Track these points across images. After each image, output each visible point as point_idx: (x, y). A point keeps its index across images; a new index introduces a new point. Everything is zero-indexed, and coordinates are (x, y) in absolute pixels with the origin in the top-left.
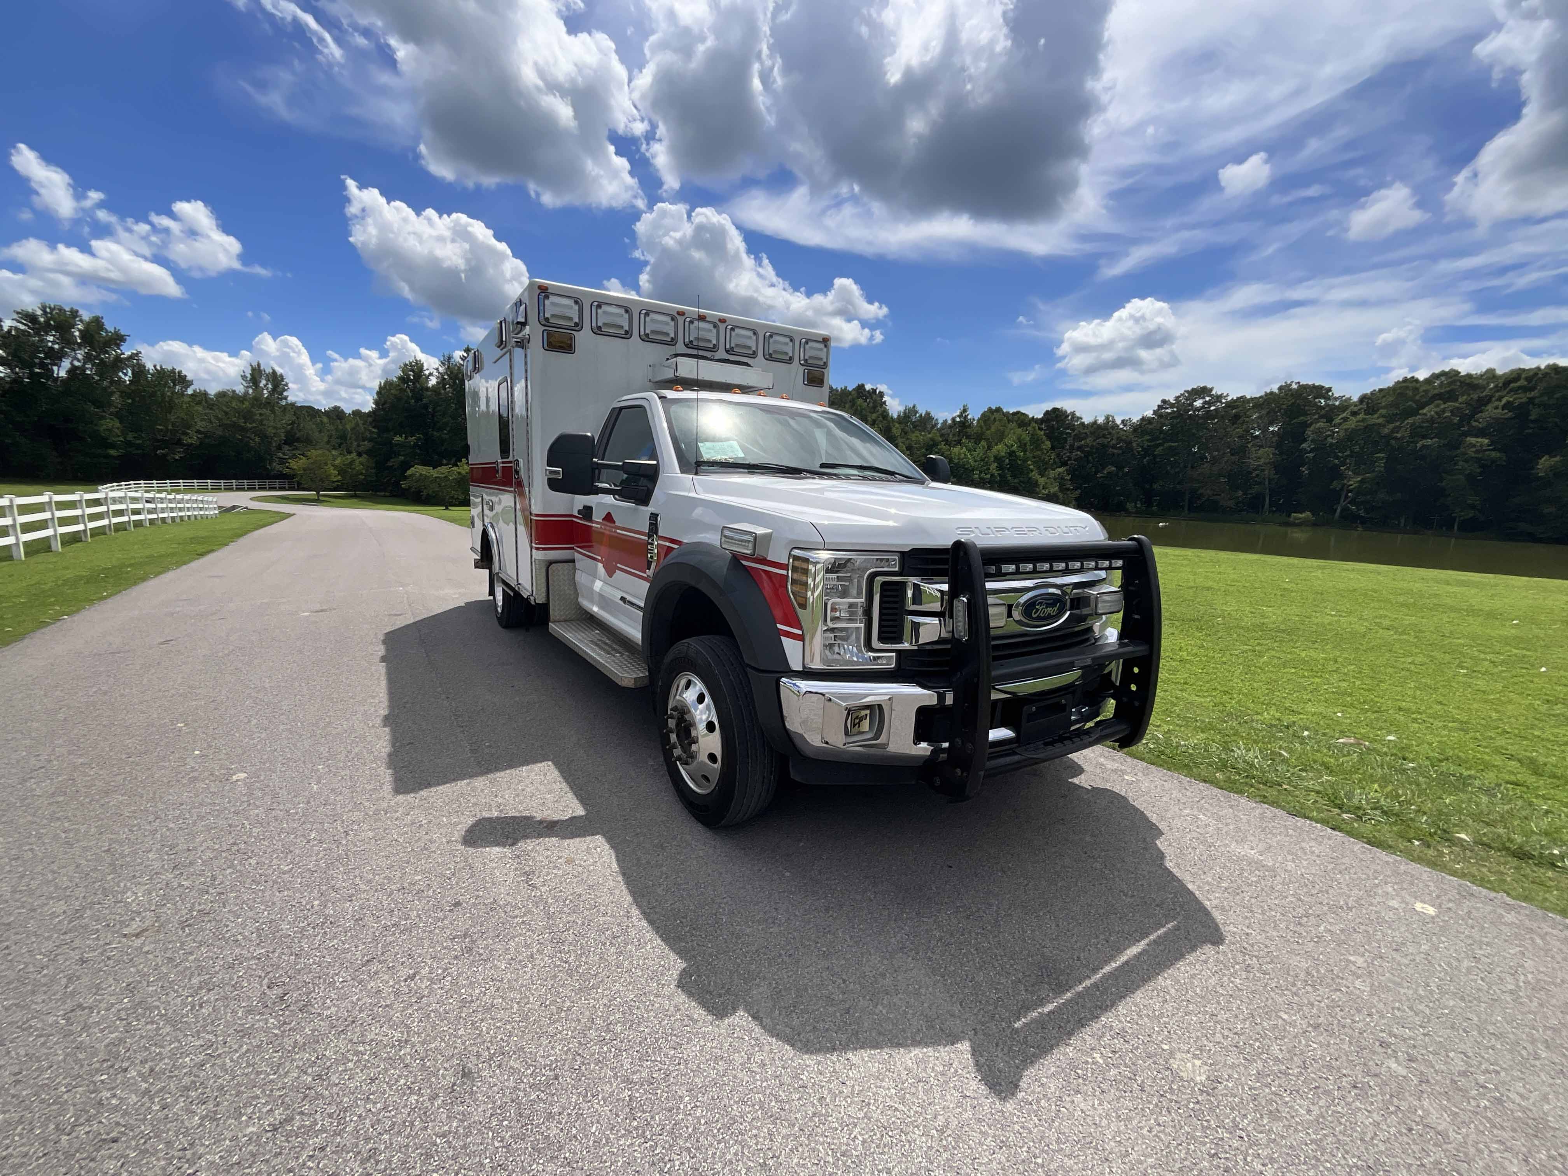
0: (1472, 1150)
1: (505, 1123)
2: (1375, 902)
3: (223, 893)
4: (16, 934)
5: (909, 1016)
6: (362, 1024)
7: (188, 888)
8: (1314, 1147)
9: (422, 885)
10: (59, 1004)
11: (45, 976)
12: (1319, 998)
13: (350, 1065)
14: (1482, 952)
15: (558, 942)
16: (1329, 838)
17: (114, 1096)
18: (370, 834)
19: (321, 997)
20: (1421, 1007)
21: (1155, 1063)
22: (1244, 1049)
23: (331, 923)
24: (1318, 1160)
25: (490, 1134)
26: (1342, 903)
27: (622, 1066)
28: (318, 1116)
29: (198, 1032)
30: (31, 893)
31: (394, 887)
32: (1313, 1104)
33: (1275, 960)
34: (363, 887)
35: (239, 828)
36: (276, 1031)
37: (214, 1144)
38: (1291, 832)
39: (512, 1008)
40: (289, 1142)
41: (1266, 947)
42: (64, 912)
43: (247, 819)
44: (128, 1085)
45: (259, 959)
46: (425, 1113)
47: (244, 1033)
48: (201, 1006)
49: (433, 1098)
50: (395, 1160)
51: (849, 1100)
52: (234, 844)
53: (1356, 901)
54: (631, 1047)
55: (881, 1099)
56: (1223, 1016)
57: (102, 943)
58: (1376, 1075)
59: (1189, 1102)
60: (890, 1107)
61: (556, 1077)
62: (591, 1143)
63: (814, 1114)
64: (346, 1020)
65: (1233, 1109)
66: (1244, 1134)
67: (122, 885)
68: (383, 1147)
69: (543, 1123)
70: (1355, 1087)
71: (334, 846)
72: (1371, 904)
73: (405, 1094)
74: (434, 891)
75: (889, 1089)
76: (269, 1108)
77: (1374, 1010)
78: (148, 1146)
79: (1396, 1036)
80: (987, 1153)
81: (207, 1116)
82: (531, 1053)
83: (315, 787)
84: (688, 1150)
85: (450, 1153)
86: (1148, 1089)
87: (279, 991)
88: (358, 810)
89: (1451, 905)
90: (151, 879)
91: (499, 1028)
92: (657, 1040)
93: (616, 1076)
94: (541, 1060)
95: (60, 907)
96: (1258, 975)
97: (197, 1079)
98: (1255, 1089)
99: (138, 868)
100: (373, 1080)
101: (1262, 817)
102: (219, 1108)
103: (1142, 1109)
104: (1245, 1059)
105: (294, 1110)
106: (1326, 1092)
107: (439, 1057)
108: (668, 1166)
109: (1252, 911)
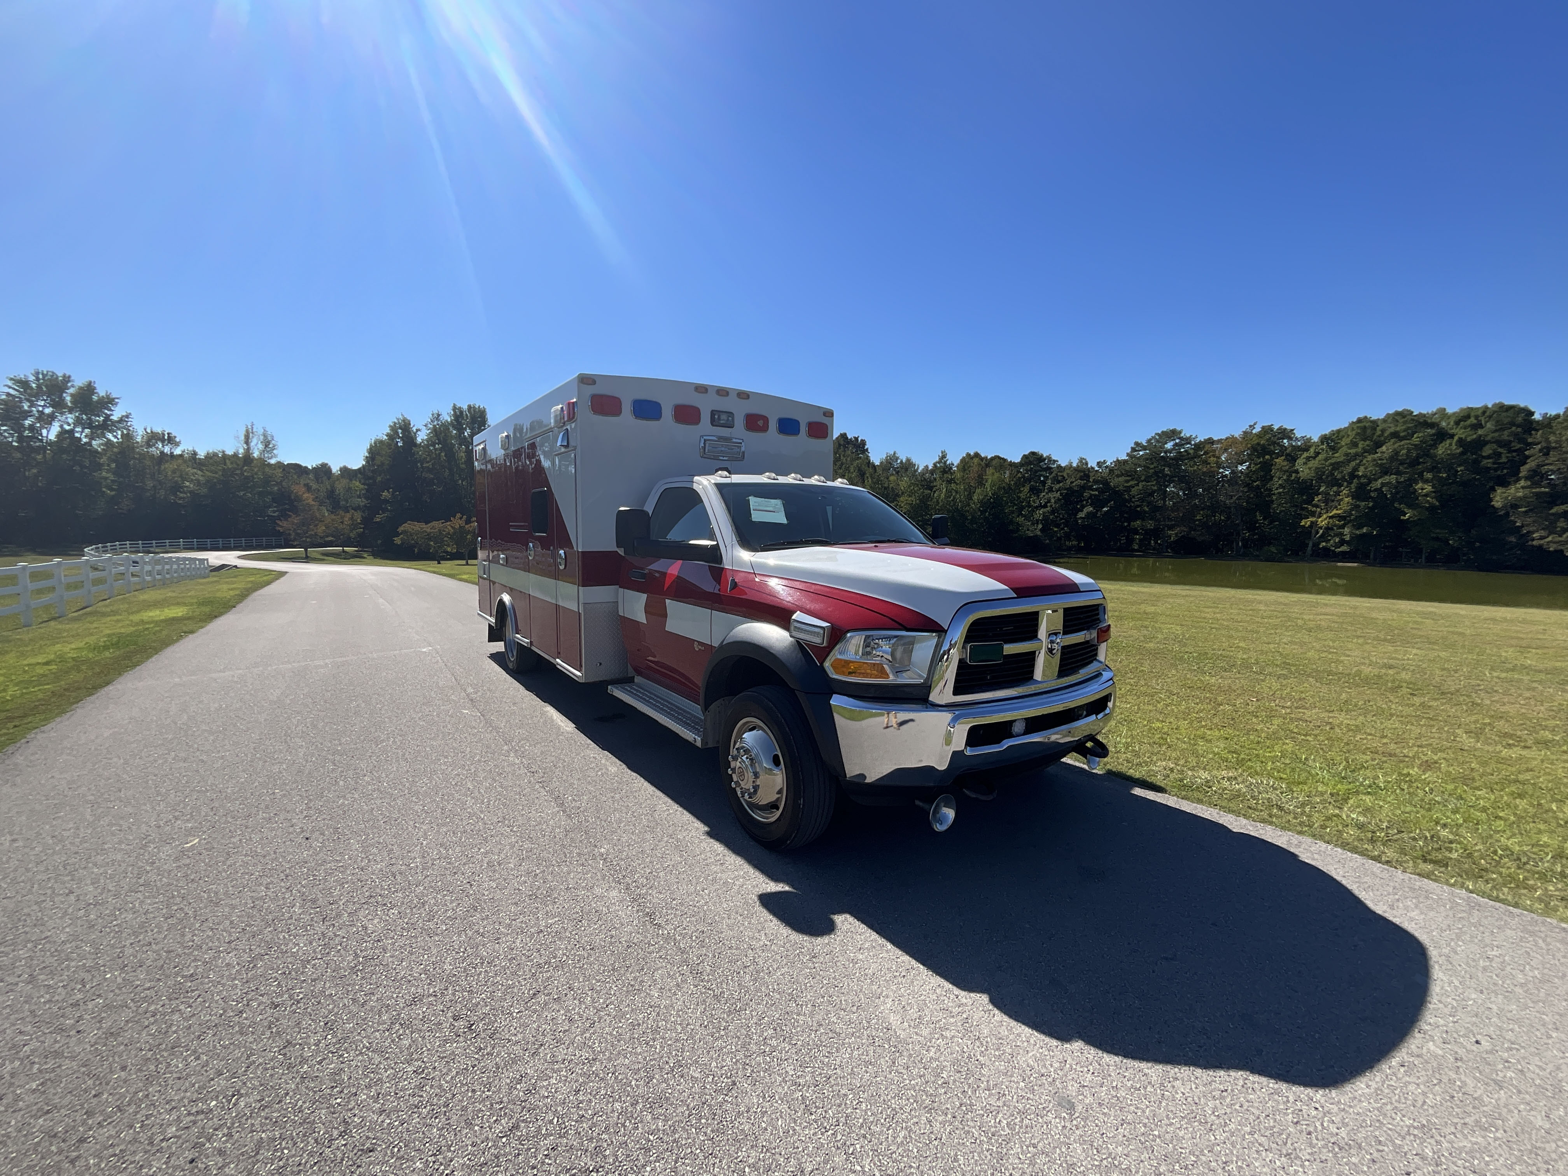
19: (505, 1026)
87: (465, 1023)
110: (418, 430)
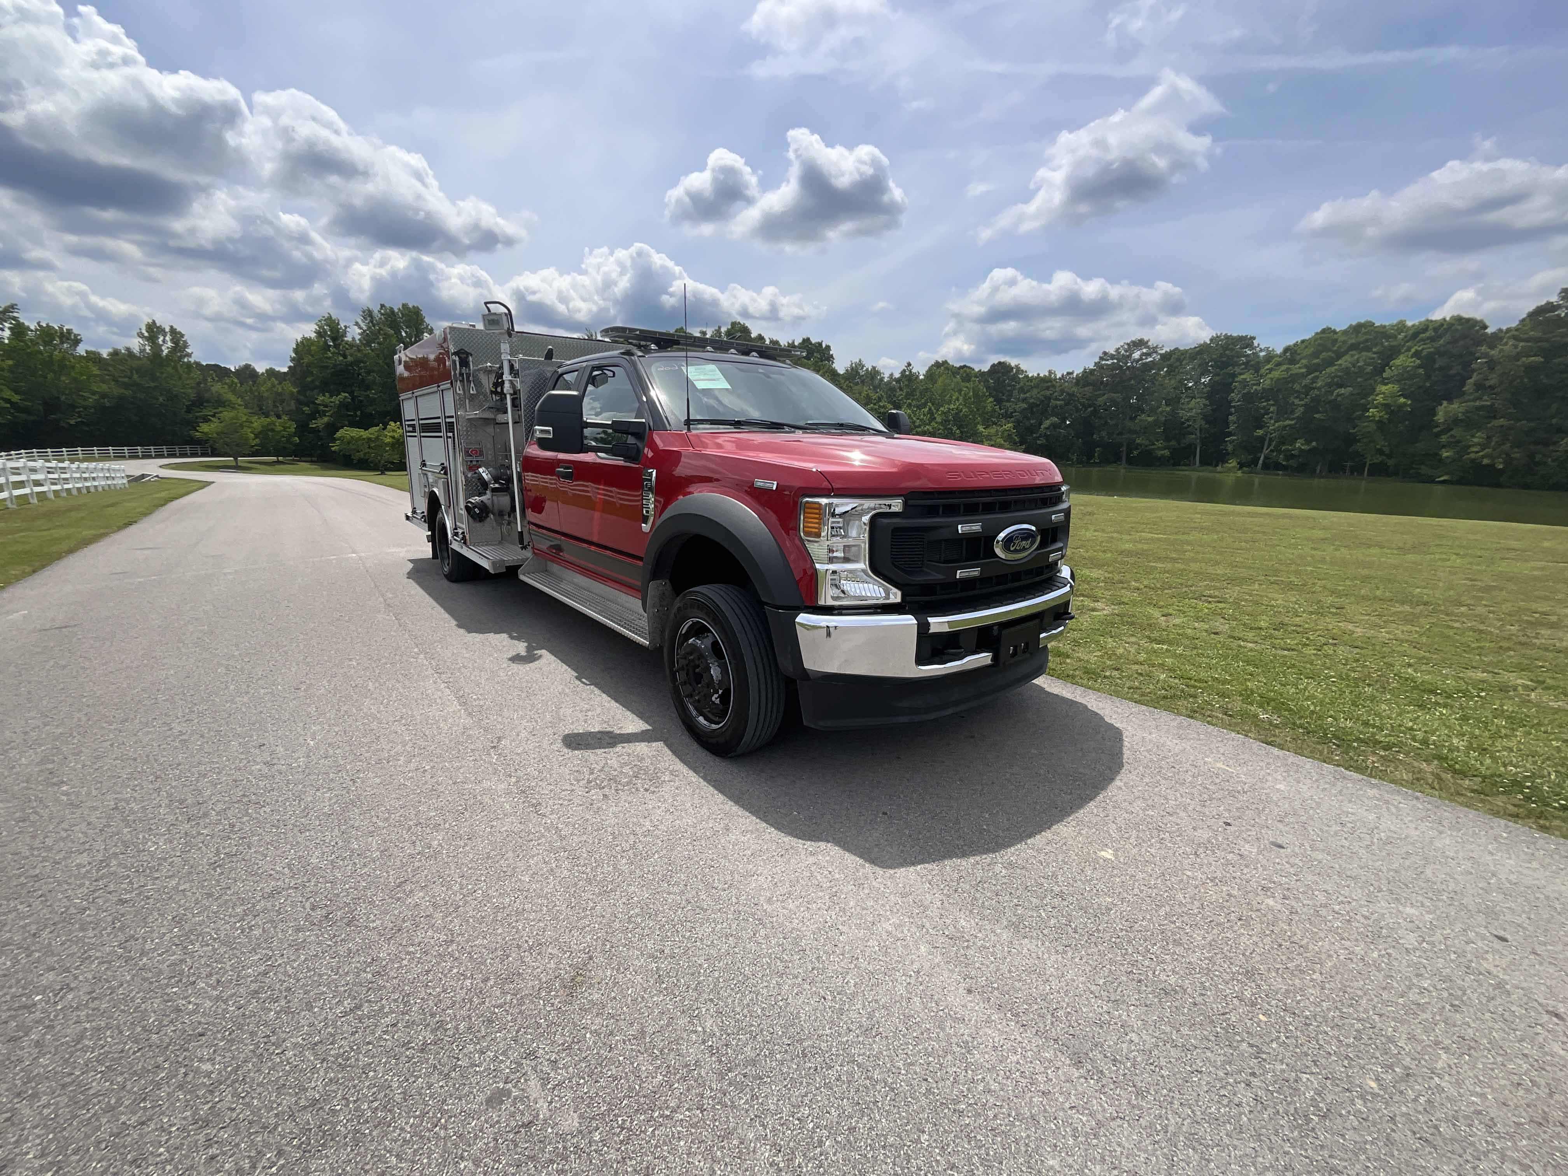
0: (1323, 956)
1: (553, 993)
2: (1266, 786)
3: (245, 838)
4: (46, 883)
5: (887, 895)
6: (408, 931)
7: (208, 835)
8: (1207, 962)
9: (438, 820)
10: (112, 936)
11: (89, 916)
12: (1216, 859)
13: (405, 962)
14: (1347, 819)
15: (573, 859)
16: (1233, 740)
17: (190, 1003)
18: (378, 781)
19: (365, 914)
20: (1297, 861)
21: (1085, 912)
22: (1156, 898)
23: (358, 855)
24: (1210, 970)
25: (541, 1002)
26: (1240, 788)
27: (646, 946)
28: (384, 1002)
29: (254, 949)
30: (50, 849)
31: (411, 823)
32: (1208, 933)
33: (1184, 834)
34: (380, 824)
35: (245, 782)
36: (330, 943)
37: (295, 1030)
38: (1202, 736)
39: (541, 910)
40: (363, 1023)
41: (1177, 824)
42: (90, 863)
43: (250, 774)
44: (198, 994)
45: (296, 888)
46: (481, 992)
47: (298, 947)
48: (250, 928)
49: (486, 980)
50: (462, 1026)
51: (841, 957)
52: (244, 795)
53: (1250, 787)
54: (653, 932)
55: (867, 954)
56: (1140, 876)
57: (135, 886)
58: (1258, 910)
59: (1112, 937)
60: (875, 959)
61: (591, 958)
62: (629, 1002)
63: (813, 969)
64: (392, 929)
65: (1145, 940)
66: (1153, 957)
67: (141, 837)
68: (448, 1019)
69: (586, 991)
70: (1240, 919)
71: (344, 792)
72: (1263, 788)
73: (459, 980)
74: (450, 824)
75: (873, 947)
76: (337, 1000)
77: (1259, 865)
78: (233, 1036)
79: (1274, 882)
80: (954, 984)
81: (281, 1011)
82: (565, 942)
83: (312, 743)
84: (711, 1000)
85: (509, 1018)
86: (1079, 931)
87: (324, 912)
88: (360, 761)
89: (1326, 786)
90: (168, 830)
91: (534, 926)
92: (674, 926)
93: (642, 954)
94: (575, 947)
95: (84, 859)
96: (1169, 845)
97: (263, 985)
98: (1163, 925)
99: (152, 822)
100: (428, 972)
101: (1180, 726)
102: (291, 1004)
103: (1076, 945)
104: (1156, 905)
105: (361, 999)
106: (1218, 924)
107: (484, 950)
108: (697, 1012)
109: (1166, 799)
110: (347, 328)
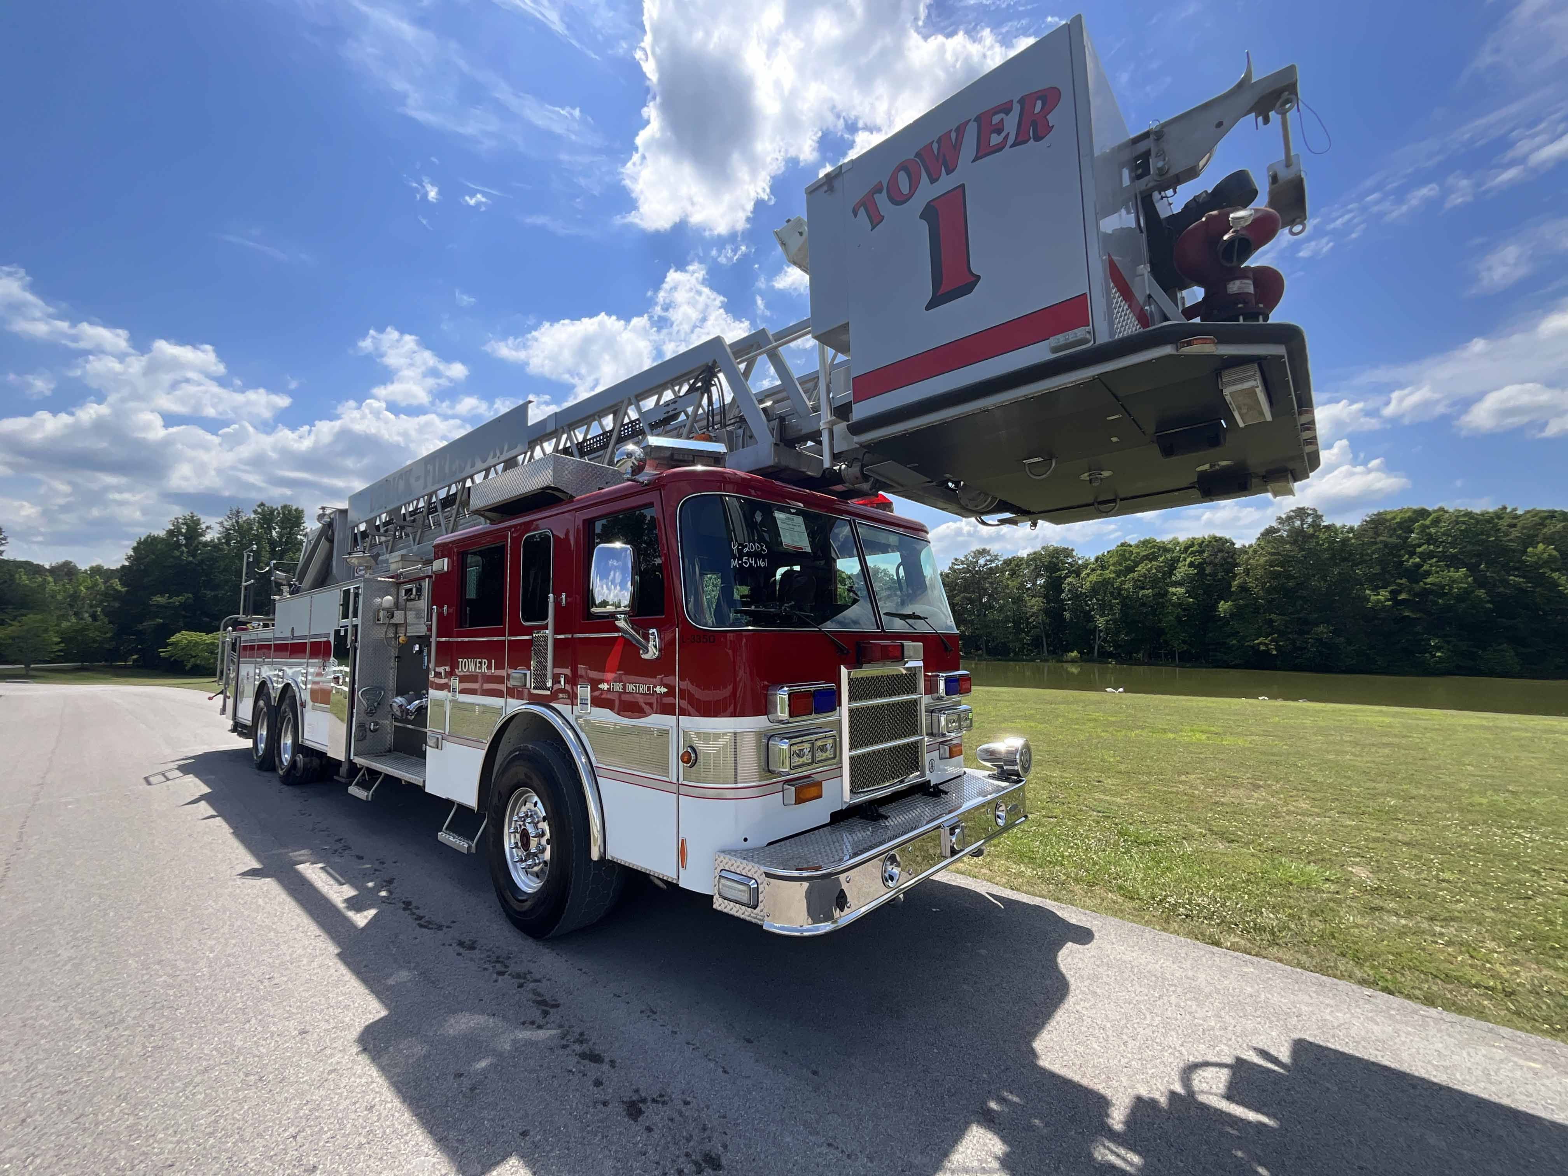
110: (207, 528)
